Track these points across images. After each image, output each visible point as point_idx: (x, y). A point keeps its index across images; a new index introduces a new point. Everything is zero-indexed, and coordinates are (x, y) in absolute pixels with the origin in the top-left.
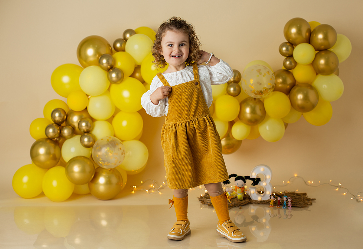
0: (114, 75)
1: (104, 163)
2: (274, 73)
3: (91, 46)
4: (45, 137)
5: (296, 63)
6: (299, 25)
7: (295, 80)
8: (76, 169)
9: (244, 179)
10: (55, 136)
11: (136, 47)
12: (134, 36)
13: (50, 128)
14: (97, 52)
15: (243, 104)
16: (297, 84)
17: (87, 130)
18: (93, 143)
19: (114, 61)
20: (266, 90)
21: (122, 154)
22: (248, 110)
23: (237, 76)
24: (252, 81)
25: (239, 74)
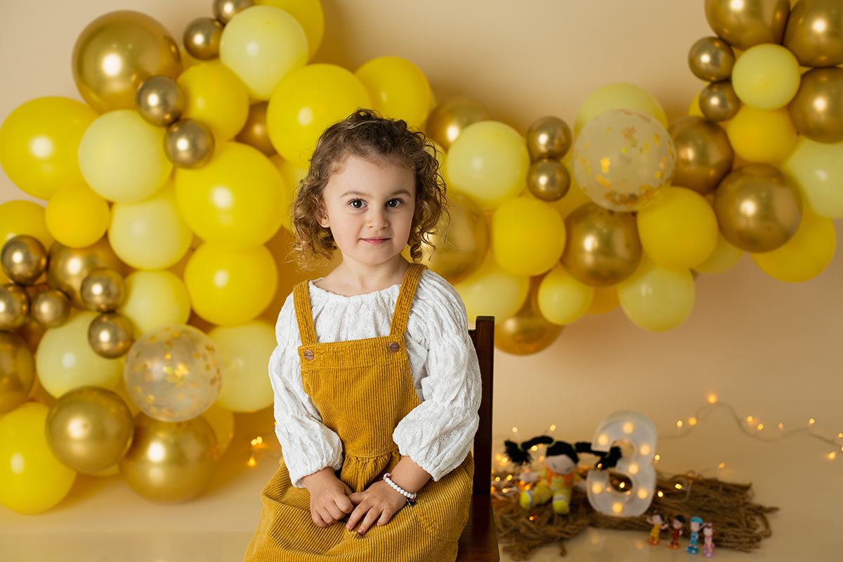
0: (183, 144)
2: (671, 130)
3: (115, 46)
5: (738, 103)
7: (732, 153)
9: (575, 451)
10: (14, 321)
11: (252, 48)
14: (133, 65)
15: (575, 221)
16: (737, 165)
17: (108, 306)
18: (128, 345)
19: (185, 96)
20: (650, 191)
22: (589, 243)
23: (560, 139)
24: (605, 163)
25: (566, 131)
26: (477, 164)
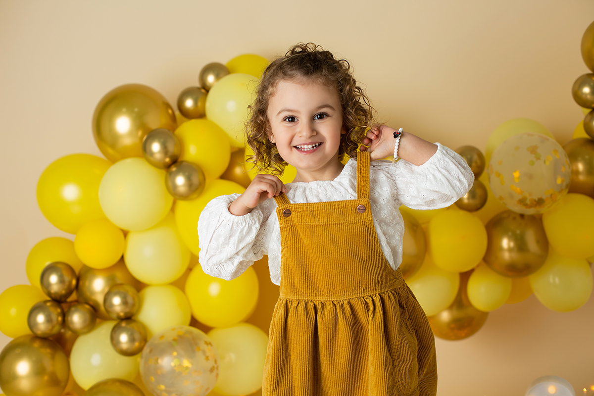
0: (180, 180)
3: (124, 110)
4: (28, 333)
10: (52, 330)
11: (231, 106)
12: (226, 80)
13: (38, 313)
14: (140, 123)
15: (494, 227)
17: (126, 313)
18: (142, 344)
19: (181, 144)
20: (553, 195)
22: (506, 243)
24: (517, 176)
25: (480, 156)
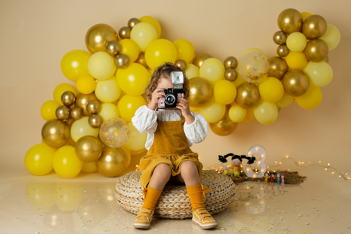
0: (120, 61)
1: (111, 142)
2: (269, 60)
3: (99, 33)
4: (55, 117)
5: (289, 51)
6: (291, 16)
7: (287, 67)
8: (85, 147)
9: (241, 158)
10: (65, 117)
11: (141, 34)
12: (139, 25)
13: (60, 110)
14: (104, 39)
15: (239, 88)
16: (289, 70)
17: (95, 112)
18: (101, 124)
19: (121, 47)
20: (262, 75)
21: (128, 134)
22: (244, 94)
23: (234, 63)
24: (248, 67)
25: (236, 61)
26: (209, 70)
